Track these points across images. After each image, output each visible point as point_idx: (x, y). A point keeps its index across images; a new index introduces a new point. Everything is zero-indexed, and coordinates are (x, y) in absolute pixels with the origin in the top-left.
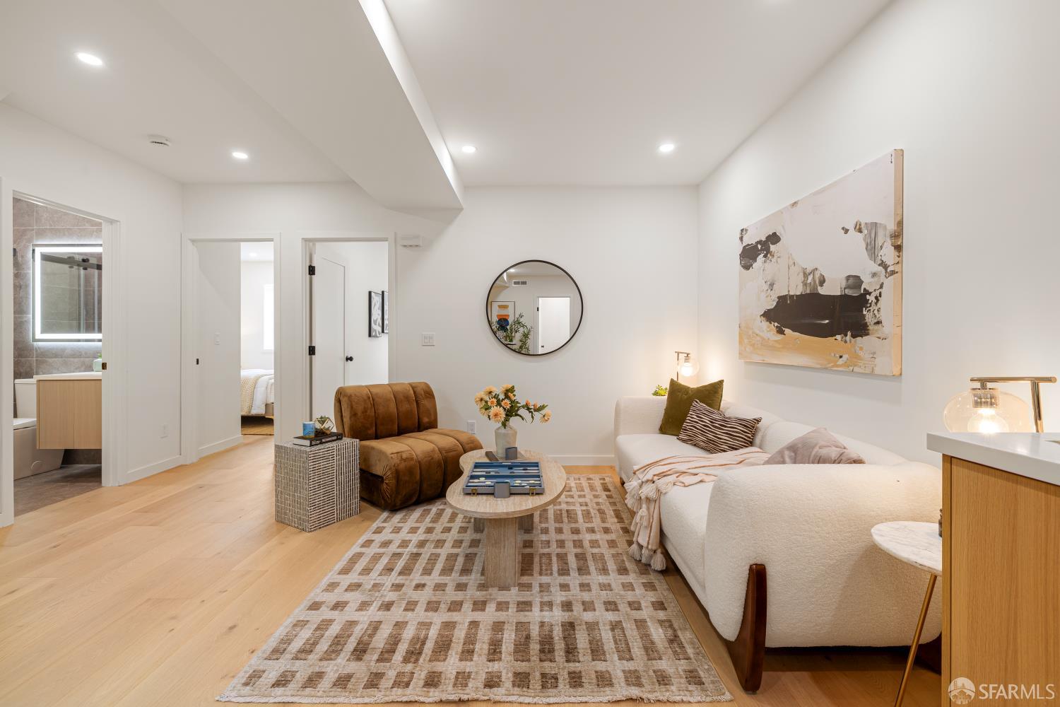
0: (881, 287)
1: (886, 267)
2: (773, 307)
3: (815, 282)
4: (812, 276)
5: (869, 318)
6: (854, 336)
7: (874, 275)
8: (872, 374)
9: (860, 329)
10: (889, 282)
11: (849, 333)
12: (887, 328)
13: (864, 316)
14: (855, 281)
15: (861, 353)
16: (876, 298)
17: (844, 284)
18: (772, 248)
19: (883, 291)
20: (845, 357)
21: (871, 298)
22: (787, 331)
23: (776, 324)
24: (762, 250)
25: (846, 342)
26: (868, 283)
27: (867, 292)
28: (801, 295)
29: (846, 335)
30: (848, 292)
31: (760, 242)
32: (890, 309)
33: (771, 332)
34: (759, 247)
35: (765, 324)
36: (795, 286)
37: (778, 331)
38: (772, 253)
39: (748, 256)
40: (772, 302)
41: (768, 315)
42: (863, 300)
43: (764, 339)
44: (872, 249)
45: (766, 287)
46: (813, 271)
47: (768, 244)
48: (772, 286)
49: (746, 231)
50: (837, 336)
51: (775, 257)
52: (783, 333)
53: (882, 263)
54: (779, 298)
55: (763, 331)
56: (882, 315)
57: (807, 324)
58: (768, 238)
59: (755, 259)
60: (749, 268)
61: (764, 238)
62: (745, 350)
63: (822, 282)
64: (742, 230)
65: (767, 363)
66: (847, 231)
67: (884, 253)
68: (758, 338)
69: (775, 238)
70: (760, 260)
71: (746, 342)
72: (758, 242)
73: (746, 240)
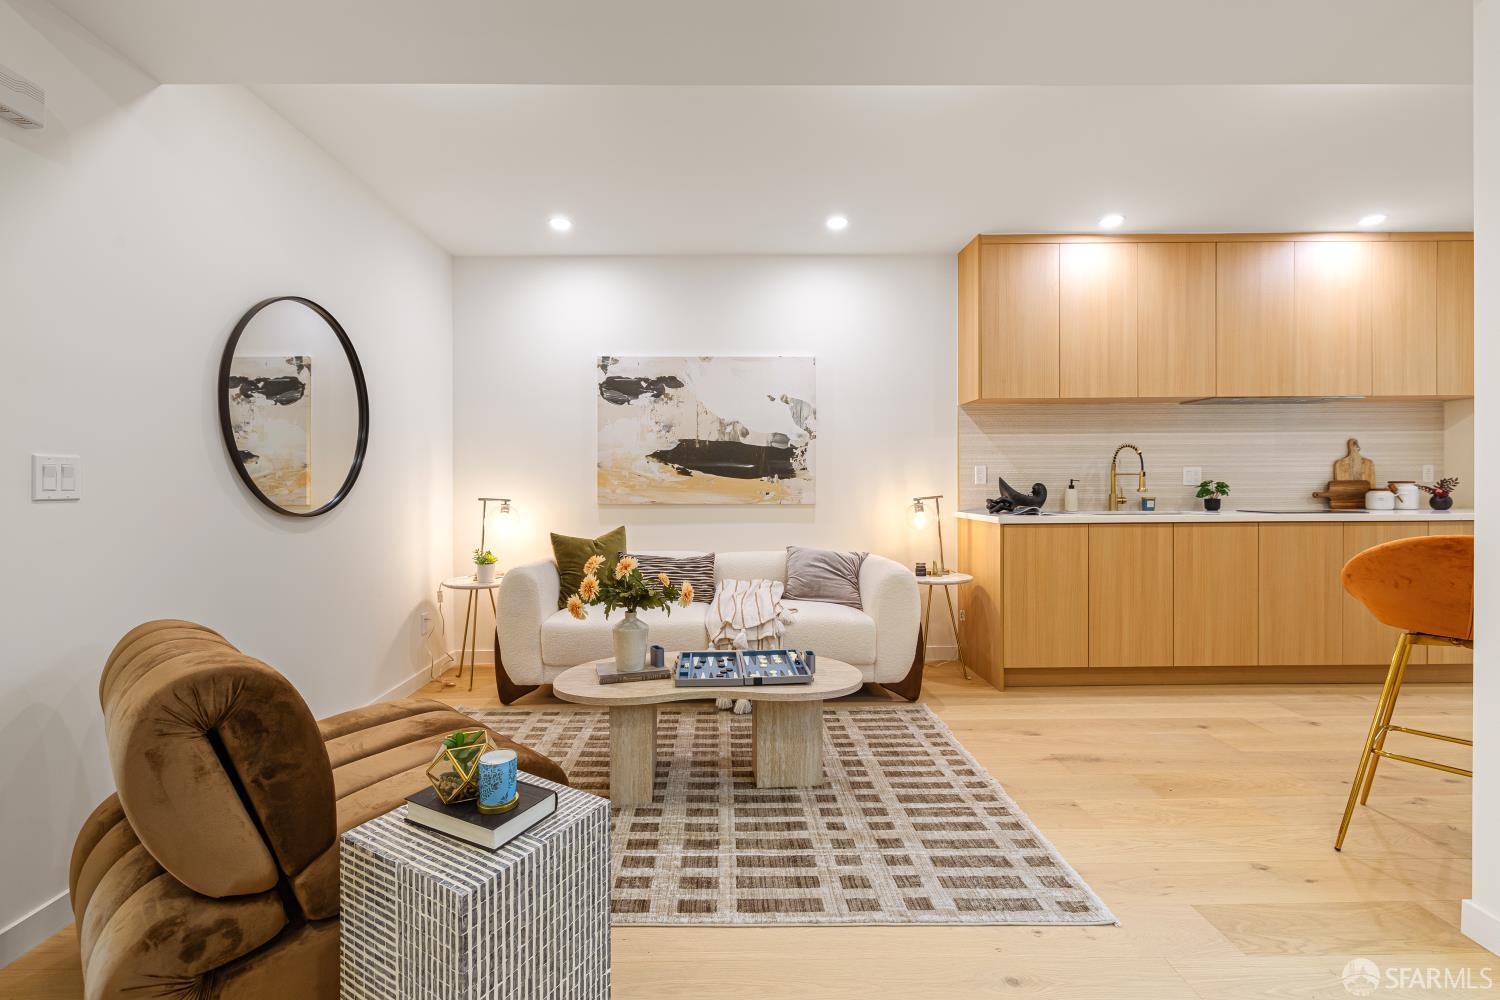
0: (807, 444)
1: (810, 433)
2: (674, 446)
3: (735, 432)
4: (731, 427)
5: (795, 465)
6: (780, 478)
7: (800, 436)
8: (799, 505)
9: (787, 473)
10: (811, 442)
11: (776, 476)
12: (810, 473)
13: (791, 464)
14: (785, 439)
15: (789, 491)
16: (802, 452)
17: (771, 438)
18: (668, 390)
19: (808, 448)
20: (772, 494)
21: (797, 452)
22: (694, 472)
23: (676, 466)
25: (773, 482)
26: (793, 440)
27: (793, 447)
28: (717, 442)
29: (773, 477)
30: (774, 445)
31: (646, 380)
32: (814, 460)
33: (668, 473)
34: (644, 384)
35: (655, 465)
36: (708, 433)
37: (679, 473)
38: (667, 396)
39: (619, 389)
40: (669, 444)
41: (661, 456)
42: (789, 453)
43: (654, 480)
44: (798, 418)
45: (657, 428)
46: (734, 423)
47: (662, 386)
48: (668, 428)
49: (616, 361)
50: (763, 478)
51: (675, 401)
52: (689, 474)
53: (807, 429)
54: (682, 441)
55: (652, 472)
56: (808, 464)
57: (725, 467)
58: (661, 380)
59: (636, 395)
60: (622, 403)
61: (653, 378)
62: (614, 492)
63: (745, 434)
64: (605, 358)
65: (661, 504)
66: (773, 399)
67: (810, 423)
68: (641, 479)
69: (674, 382)
70: (646, 398)
71: (616, 483)
72: (641, 379)
73: (614, 371)
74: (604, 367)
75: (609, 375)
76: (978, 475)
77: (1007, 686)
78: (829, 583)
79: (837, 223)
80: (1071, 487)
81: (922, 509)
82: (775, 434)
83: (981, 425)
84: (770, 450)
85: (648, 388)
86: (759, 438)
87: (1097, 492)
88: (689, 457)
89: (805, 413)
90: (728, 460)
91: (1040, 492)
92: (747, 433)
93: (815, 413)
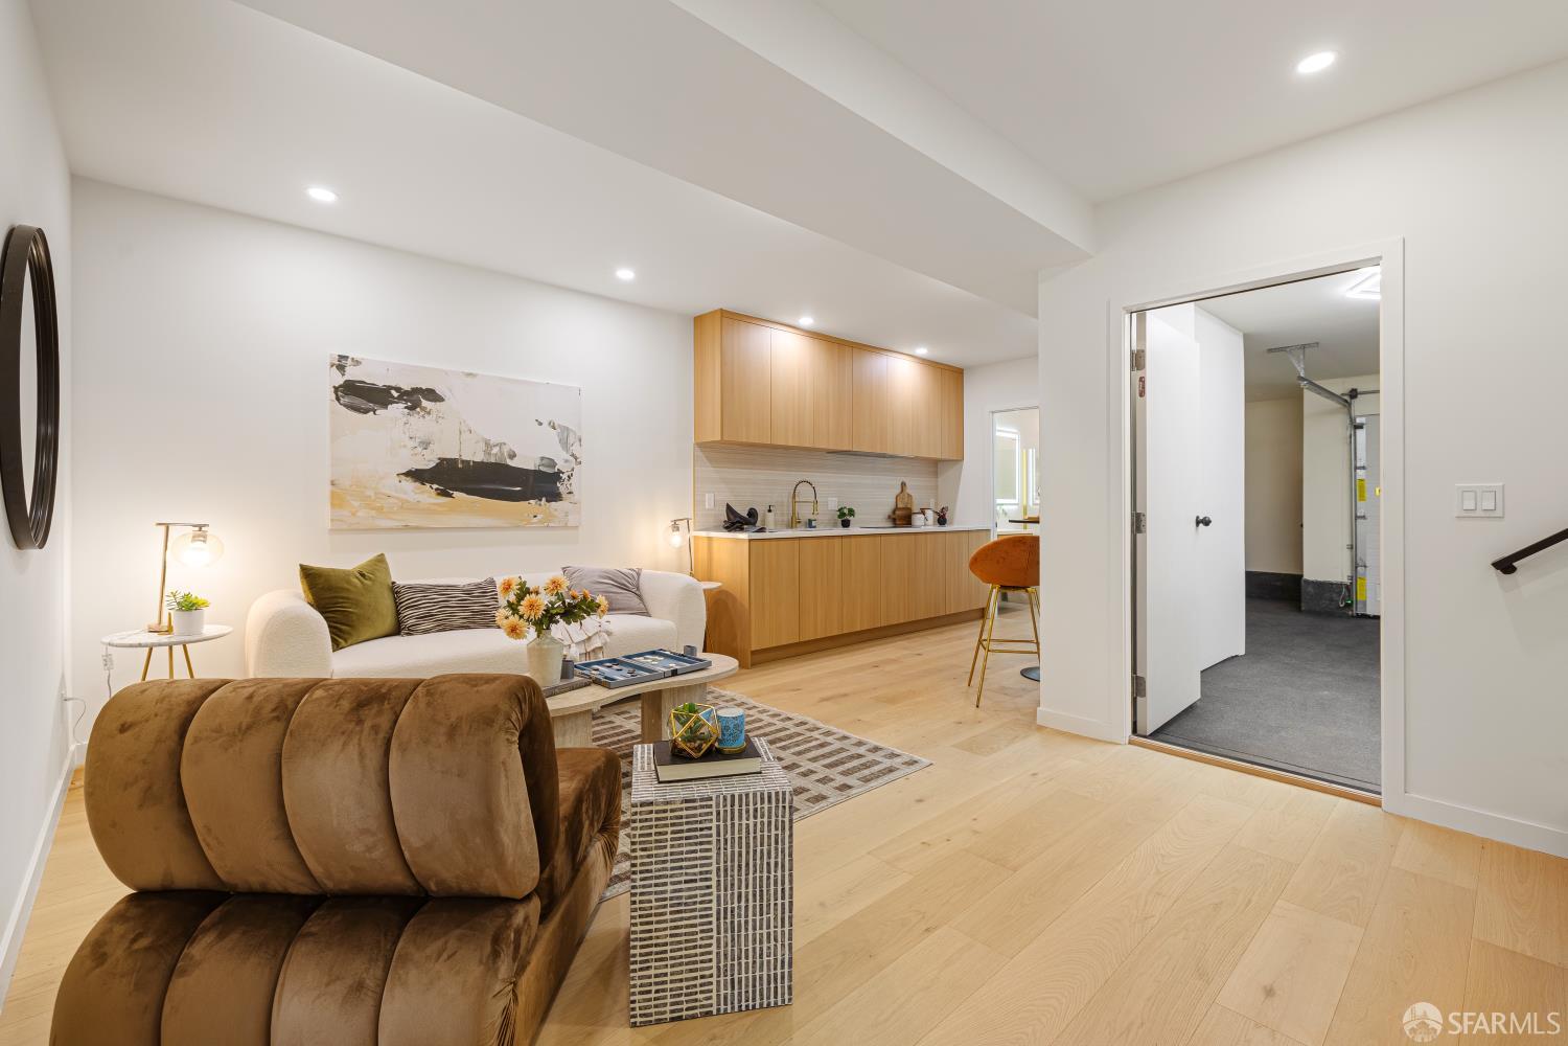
0: (573, 469)
1: (576, 458)
2: (432, 465)
3: (503, 454)
4: (498, 448)
5: (562, 489)
6: (547, 501)
7: (566, 461)
8: (566, 527)
9: (555, 496)
10: (577, 468)
11: (544, 499)
12: (576, 497)
13: (558, 488)
14: (552, 463)
15: (556, 513)
16: (569, 477)
17: (538, 462)
18: (425, 403)
19: (574, 473)
20: (539, 517)
21: (564, 476)
22: (456, 494)
23: (435, 486)
24: (399, 398)
25: (540, 505)
26: (560, 465)
27: (560, 472)
28: (482, 462)
29: (541, 500)
30: (542, 468)
31: (398, 389)
32: (580, 484)
33: (427, 494)
34: (395, 394)
35: (409, 485)
36: (474, 454)
37: (439, 494)
38: (424, 409)
39: (362, 396)
40: (427, 462)
41: (417, 475)
42: (557, 476)
43: (408, 501)
44: (565, 444)
45: (412, 444)
46: (501, 445)
47: (415, 398)
48: (426, 445)
49: (357, 363)
50: (531, 501)
51: (434, 415)
52: (450, 496)
53: (573, 455)
54: (442, 460)
55: (405, 493)
56: (573, 489)
57: (492, 490)
58: (416, 391)
59: (385, 405)
60: (366, 411)
61: (407, 387)
62: (354, 514)
63: (513, 456)
64: (342, 357)
65: (418, 528)
66: (541, 424)
67: (575, 449)
68: (391, 500)
69: (432, 395)
70: (397, 409)
71: (356, 504)
72: (390, 388)
73: (353, 374)
74: (341, 368)
75: (348, 377)
76: (708, 501)
77: (754, 665)
78: (618, 596)
79: (625, 274)
80: (770, 511)
81: (678, 529)
82: (542, 458)
83: (710, 461)
84: (537, 474)
85: (400, 398)
86: (526, 461)
87: (782, 514)
88: (449, 477)
89: (571, 440)
90: (494, 483)
91: (753, 513)
92: (515, 456)
93: (580, 440)
